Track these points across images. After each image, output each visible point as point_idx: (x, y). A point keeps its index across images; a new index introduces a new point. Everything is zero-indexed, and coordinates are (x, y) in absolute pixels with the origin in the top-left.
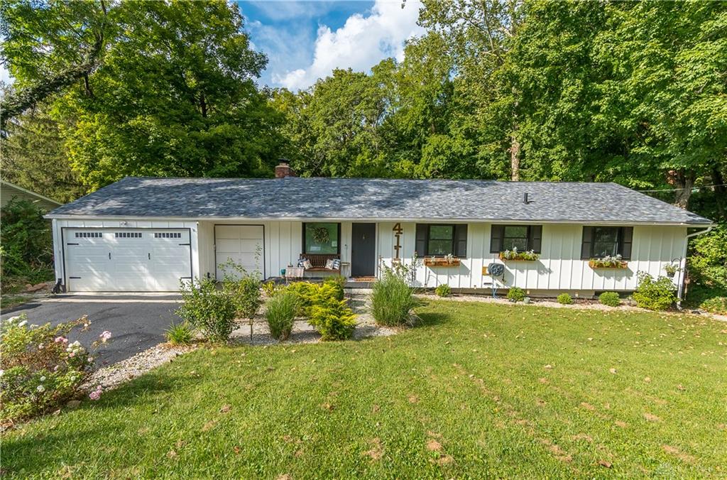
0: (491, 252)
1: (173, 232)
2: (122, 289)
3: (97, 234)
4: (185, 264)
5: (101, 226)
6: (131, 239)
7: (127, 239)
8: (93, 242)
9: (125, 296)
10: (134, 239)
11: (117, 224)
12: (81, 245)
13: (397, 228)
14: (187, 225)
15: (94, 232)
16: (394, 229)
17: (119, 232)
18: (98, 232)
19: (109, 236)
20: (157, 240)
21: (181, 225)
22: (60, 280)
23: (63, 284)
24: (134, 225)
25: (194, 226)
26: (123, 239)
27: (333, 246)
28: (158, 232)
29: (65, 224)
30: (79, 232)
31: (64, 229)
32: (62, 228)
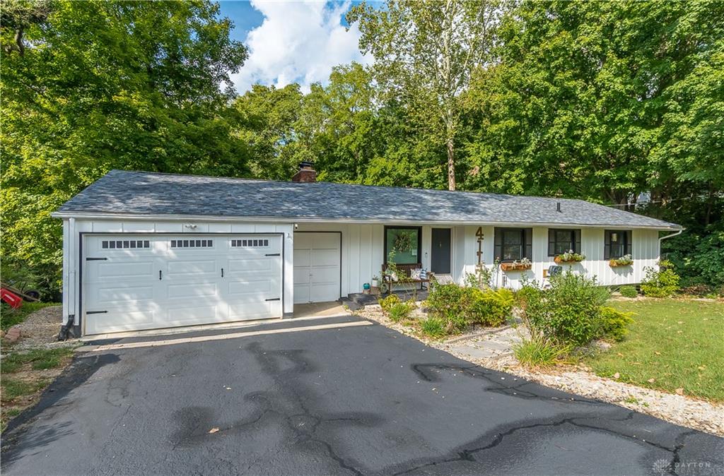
0: (549, 256)
1: (258, 239)
2: (177, 323)
3: (140, 242)
4: (273, 281)
5: (153, 231)
6: (195, 249)
7: (189, 250)
8: (132, 255)
9: (197, 332)
10: (201, 249)
11: (179, 228)
12: (110, 259)
13: (479, 233)
14: (279, 229)
15: (136, 239)
16: (477, 235)
17: (177, 239)
18: (143, 239)
19: (161, 246)
20: (236, 249)
21: (272, 229)
22: (72, 318)
23: (77, 323)
24: (204, 228)
25: (288, 231)
26: (183, 250)
27: (413, 254)
28: (237, 239)
29: (88, 227)
30: (109, 239)
31: (83, 236)
32: (81, 234)
